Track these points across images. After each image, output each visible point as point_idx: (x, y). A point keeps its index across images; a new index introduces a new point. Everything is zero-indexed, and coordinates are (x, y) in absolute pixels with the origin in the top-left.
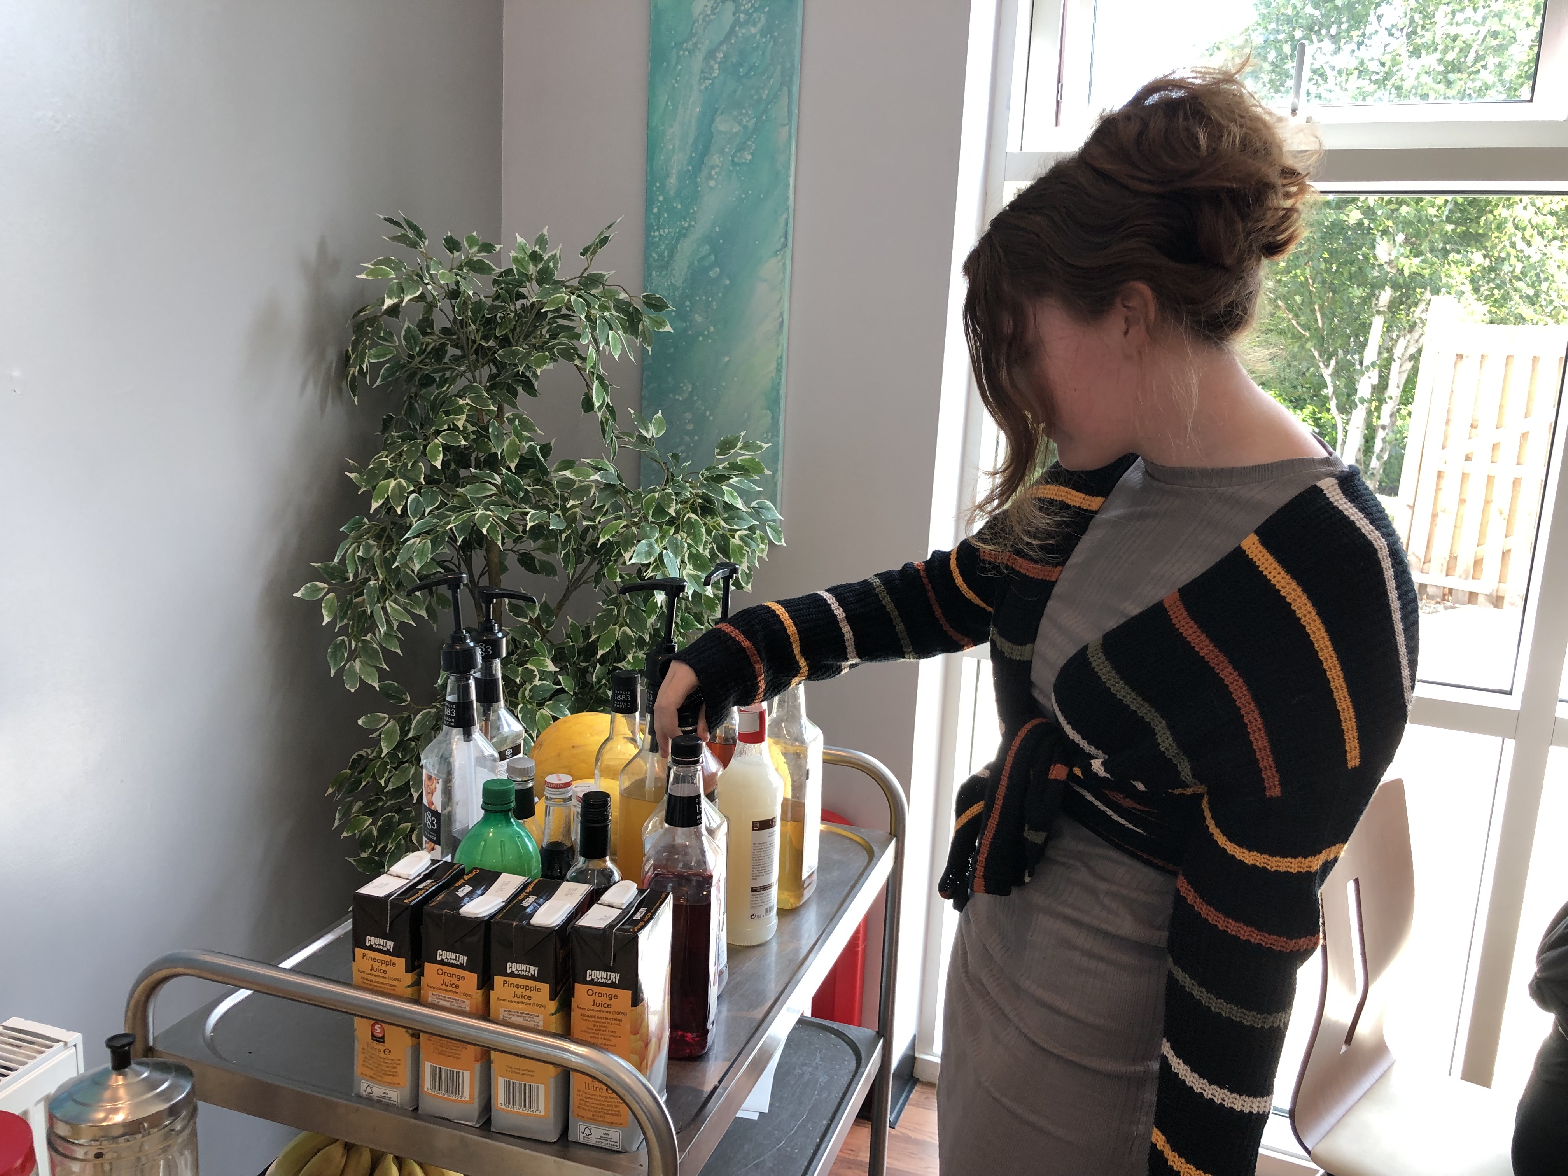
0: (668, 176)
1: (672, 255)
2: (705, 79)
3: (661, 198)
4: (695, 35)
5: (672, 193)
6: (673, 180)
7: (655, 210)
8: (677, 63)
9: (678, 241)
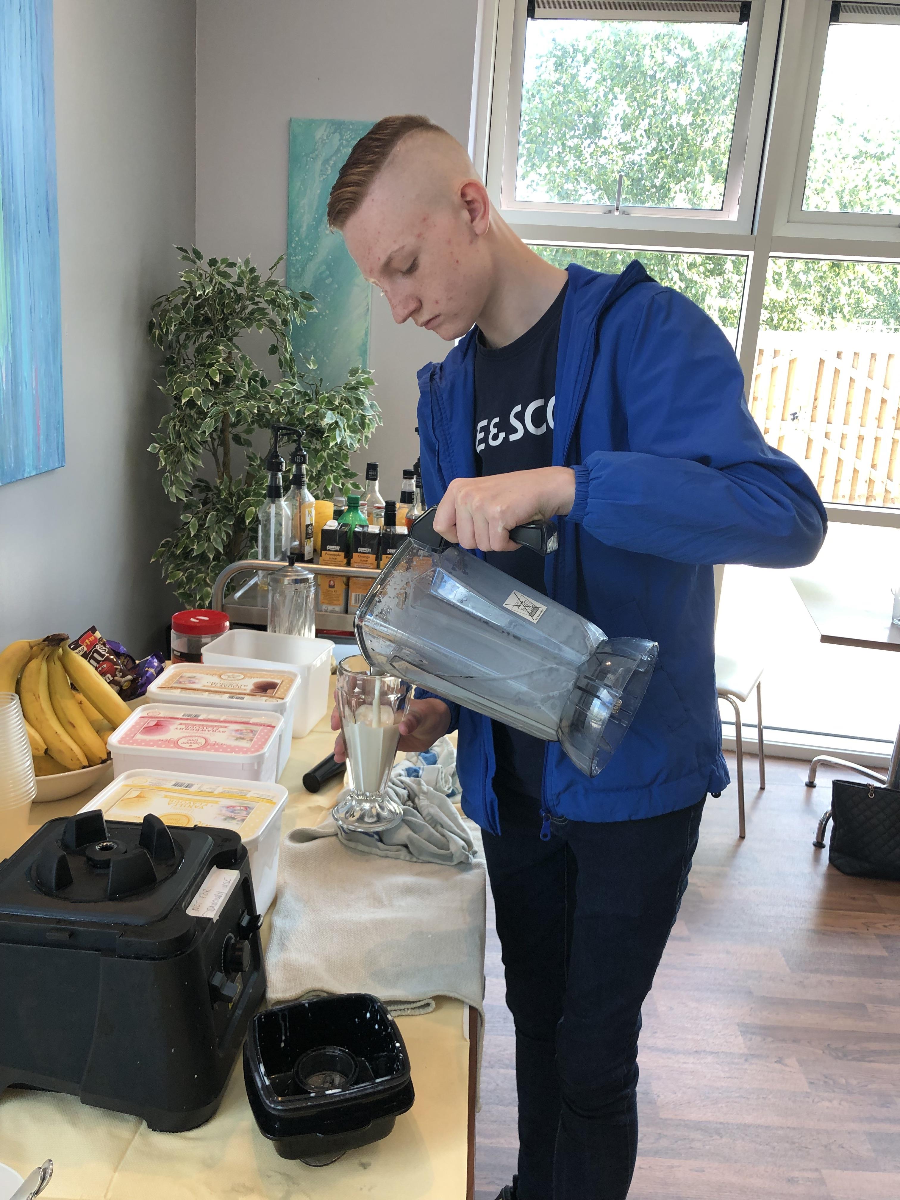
0: (301, 227)
1: (303, 269)
2: (323, 174)
3: (297, 239)
4: (317, 150)
5: (303, 236)
6: (304, 228)
7: (293, 245)
8: (307, 165)
9: (307, 263)
